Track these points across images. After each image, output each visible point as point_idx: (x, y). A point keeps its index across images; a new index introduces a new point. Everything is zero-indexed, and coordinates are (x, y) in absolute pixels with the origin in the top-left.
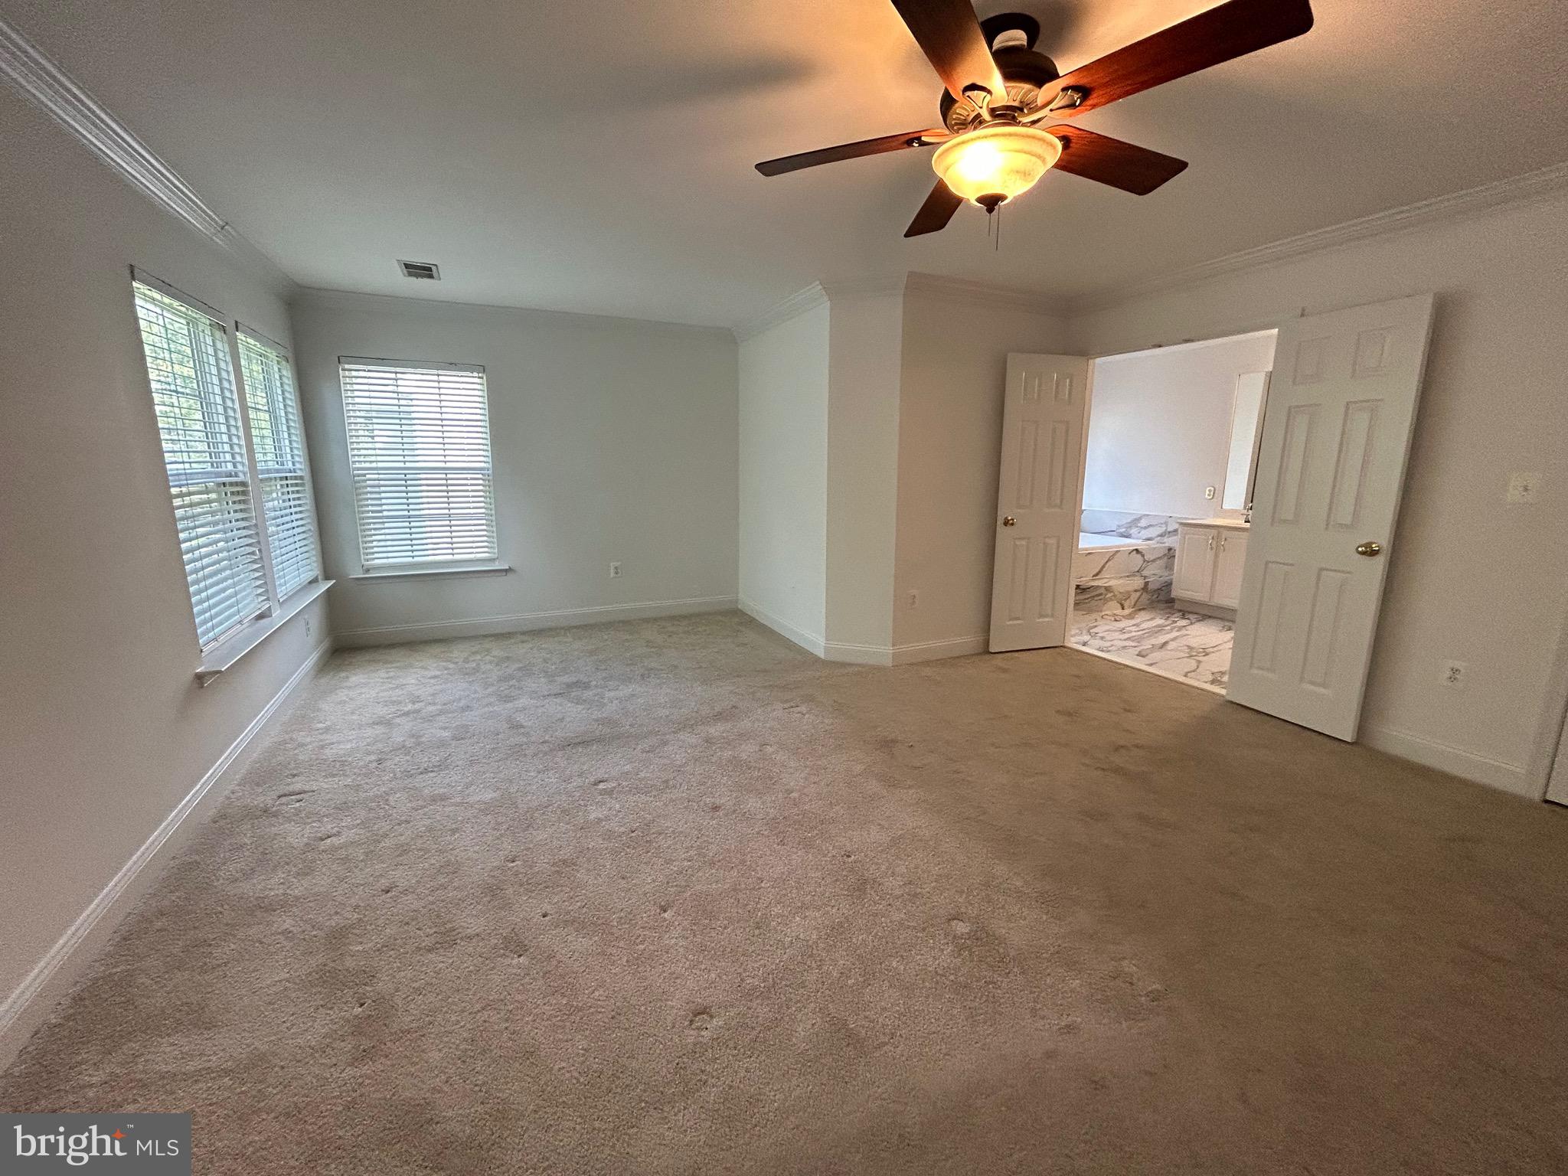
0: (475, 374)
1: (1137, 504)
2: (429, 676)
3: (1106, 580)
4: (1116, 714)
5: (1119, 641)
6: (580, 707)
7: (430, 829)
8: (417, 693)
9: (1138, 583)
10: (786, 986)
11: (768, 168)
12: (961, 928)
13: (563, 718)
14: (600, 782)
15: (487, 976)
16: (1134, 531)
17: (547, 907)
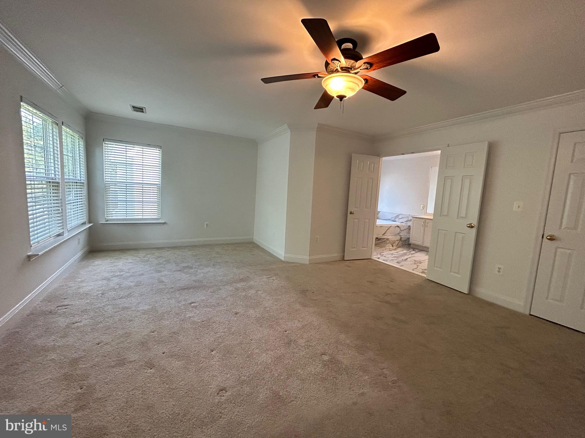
0: (157, 149)
1: (398, 210)
2: (128, 262)
3: (386, 236)
4: (387, 282)
5: (390, 257)
6: (187, 275)
7: (120, 320)
8: (122, 268)
9: (398, 238)
10: (257, 379)
11: (266, 81)
12: (326, 358)
13: (181, 279)
14: (192, 303)
15: (136, 377)
16: (397, 219)
17: (164, 350)
